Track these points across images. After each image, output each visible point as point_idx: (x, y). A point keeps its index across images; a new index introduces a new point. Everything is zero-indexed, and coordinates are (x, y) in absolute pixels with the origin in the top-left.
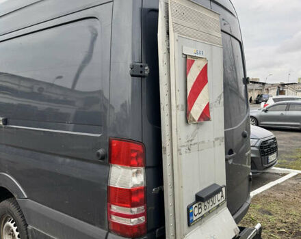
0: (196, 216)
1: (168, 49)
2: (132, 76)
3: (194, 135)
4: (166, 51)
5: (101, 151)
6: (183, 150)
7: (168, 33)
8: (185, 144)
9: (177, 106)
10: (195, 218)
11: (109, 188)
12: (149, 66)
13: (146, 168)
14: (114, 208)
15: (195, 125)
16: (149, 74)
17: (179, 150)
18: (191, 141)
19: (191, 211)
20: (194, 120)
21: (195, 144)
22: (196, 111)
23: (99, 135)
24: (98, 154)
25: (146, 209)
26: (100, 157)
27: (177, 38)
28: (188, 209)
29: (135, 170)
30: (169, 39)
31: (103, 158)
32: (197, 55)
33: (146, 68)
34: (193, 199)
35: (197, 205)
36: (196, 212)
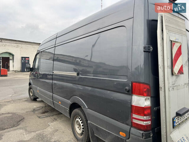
0: (176, 123)
1: (163, 38)
2: (144, 51)
3: (175, 81)
4: (161, 39)
5: (127, 88)
6: (171, 89)
7: (162, 31)
8: (171, 86)
9: (168, 66)
10: (176, 124)
11: (132, 106)
12: (153, 47)
13: (151, 97)
14: (134, 116)
15: (176, 77)
16: (153, 50)
17: (169, 89)
18: (174, 84)
19: (174, 121)
20: (175, 73)
21: (176, 86)
22: (176, 69)
23: (126, 80)
24: (126, 90)
25: (151, 118)
26: (127, 91)
27: (167, 32)
28: (173, 120)
29: (145, 98)
30: (163, 33)
31: (128, 91)
32: (176, 41)
33: (151, 47)
34: (175, 115)
35: (177, 117)
36: (177, 122)
